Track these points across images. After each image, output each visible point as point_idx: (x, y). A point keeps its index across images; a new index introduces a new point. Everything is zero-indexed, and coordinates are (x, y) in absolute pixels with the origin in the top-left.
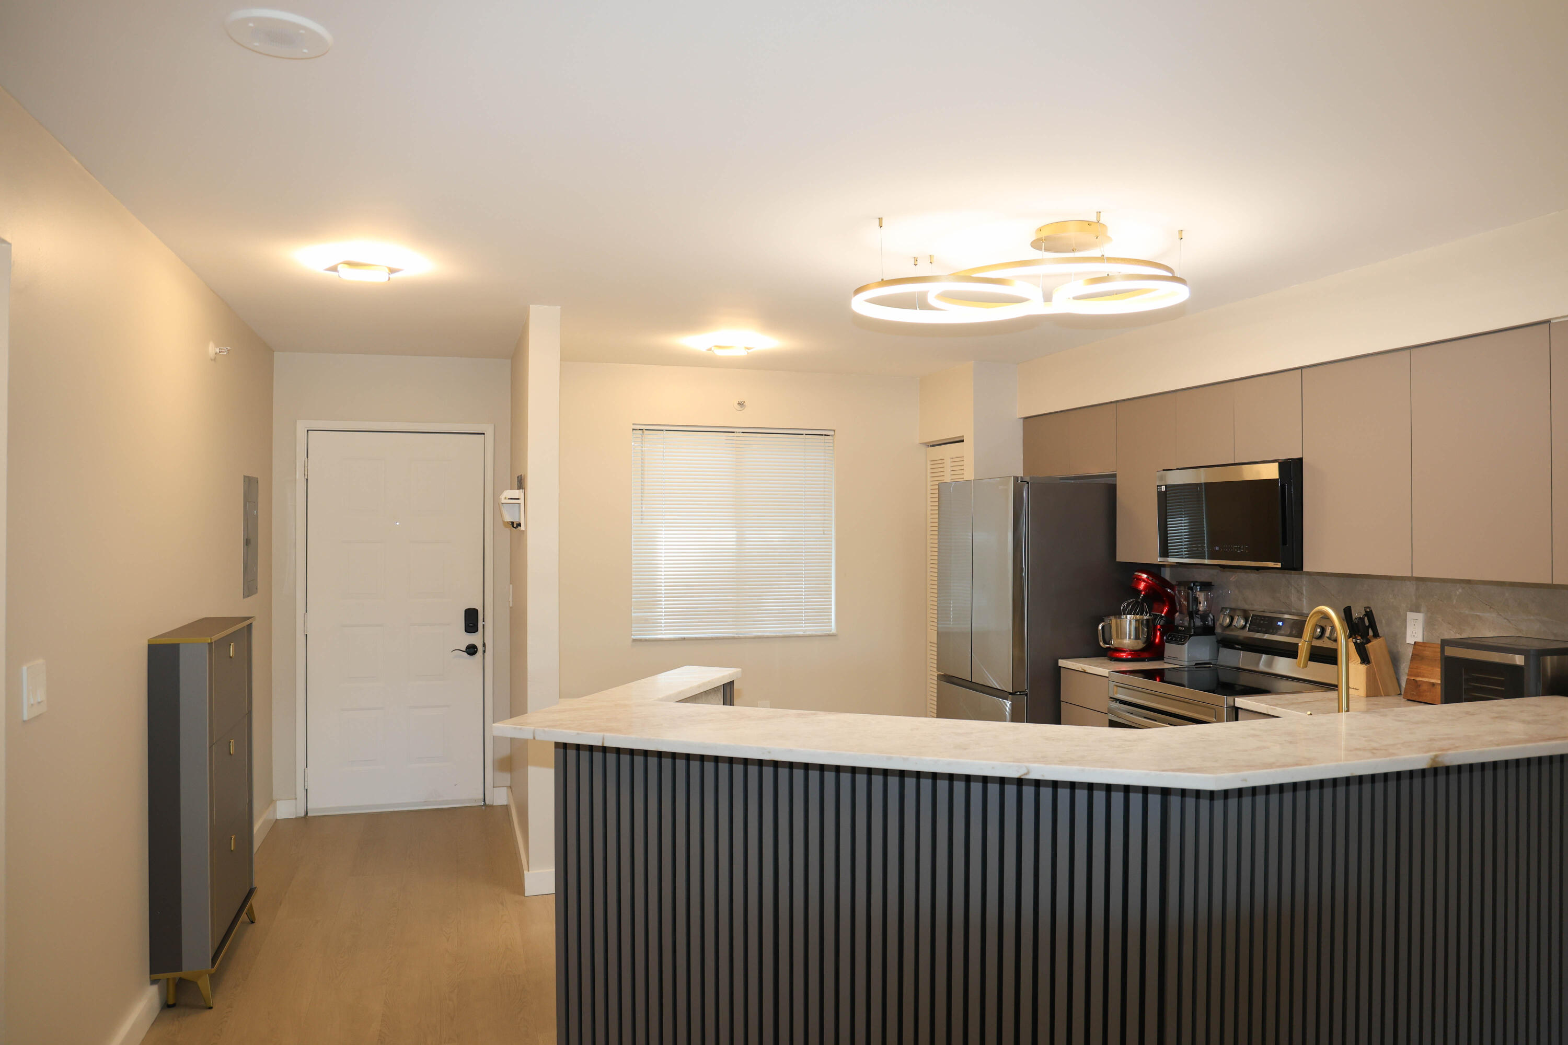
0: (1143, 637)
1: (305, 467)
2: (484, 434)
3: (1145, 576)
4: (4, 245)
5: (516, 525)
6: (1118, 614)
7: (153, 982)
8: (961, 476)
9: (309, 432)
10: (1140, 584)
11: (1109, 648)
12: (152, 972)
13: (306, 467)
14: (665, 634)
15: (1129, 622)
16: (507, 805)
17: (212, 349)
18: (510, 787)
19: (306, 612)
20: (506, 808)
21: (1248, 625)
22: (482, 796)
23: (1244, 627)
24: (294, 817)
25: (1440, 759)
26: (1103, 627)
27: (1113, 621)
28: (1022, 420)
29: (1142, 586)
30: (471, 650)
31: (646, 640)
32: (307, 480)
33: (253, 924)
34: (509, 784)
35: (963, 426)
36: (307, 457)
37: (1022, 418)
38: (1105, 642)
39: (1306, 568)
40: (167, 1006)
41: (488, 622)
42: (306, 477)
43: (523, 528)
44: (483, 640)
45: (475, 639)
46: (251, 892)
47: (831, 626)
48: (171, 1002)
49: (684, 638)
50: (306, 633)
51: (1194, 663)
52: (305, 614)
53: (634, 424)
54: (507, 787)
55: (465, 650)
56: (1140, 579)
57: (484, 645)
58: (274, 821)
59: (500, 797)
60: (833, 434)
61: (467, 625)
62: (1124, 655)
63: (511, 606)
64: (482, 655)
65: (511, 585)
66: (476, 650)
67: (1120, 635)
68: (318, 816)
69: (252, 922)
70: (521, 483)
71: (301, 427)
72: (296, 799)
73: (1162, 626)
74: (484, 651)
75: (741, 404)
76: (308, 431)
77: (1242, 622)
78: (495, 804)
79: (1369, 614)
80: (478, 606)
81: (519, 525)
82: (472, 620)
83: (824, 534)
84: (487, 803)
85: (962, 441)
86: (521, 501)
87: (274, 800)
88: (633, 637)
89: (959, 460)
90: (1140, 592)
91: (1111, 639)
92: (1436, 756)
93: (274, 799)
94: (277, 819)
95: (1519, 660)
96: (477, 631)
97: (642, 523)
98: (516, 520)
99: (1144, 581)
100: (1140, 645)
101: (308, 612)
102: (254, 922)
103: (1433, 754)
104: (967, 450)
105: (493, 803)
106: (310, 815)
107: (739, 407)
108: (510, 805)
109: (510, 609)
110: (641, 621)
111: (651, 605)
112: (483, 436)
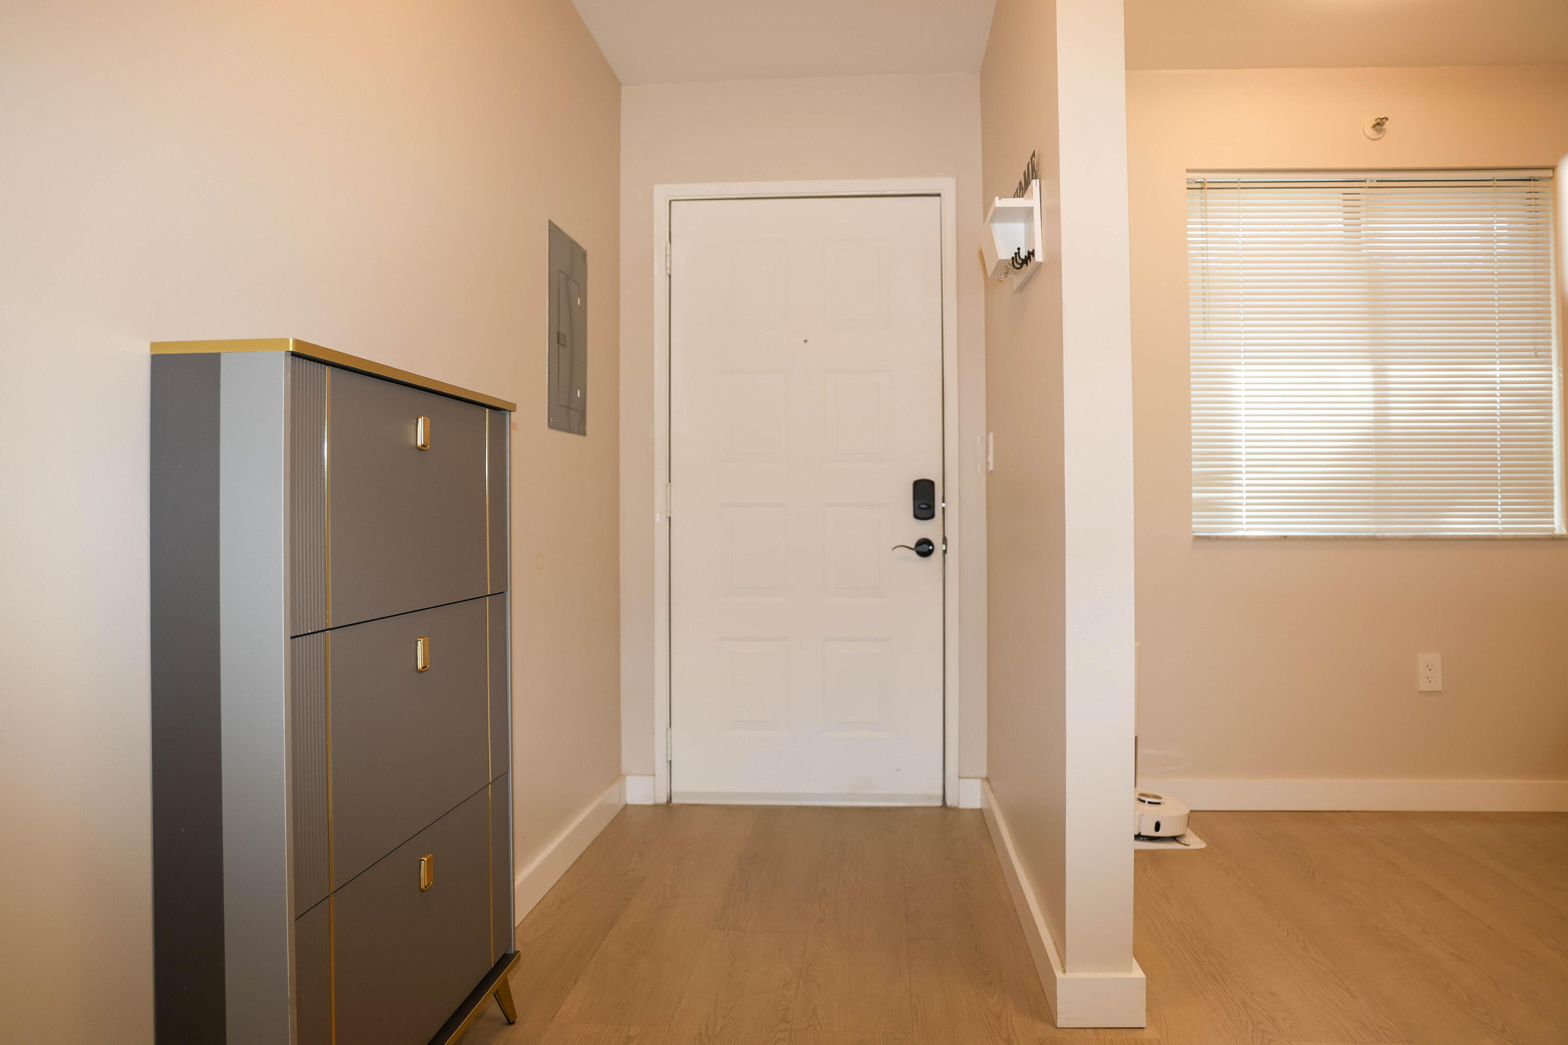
1: (666, 256)
2: (939, 195)
5: (1022, 259)
9: (672, 202)
14: (1248, 529)
16: (981, 810)
18: (987, 779)
19: (670, 482)
20: (981, 815)
22: (940, 792)
24: (651, 802)
30: (924, 548)
31: (1218, 538)
32: (670, 276)
33: (512, 1027)
34: (984, 774)
36: (670, 240)
41: (950, 500)
42: (668, 272)
44: (941, 533)
45: (929, 530)
46: (506, 960)
47: (1554, 522)
49: (1285, 537)
50: (669, 515)
52: (667, 485)
53: (1188, 171)
54: (982, 778)
55: (913, 546)
57: (945, 541)
58: (621, 807)
59: (969, 795)
60: (1552, 175)
61: (916, 506)
63: (991, 468)
64: (941, 558)
66: (931, 548)
68: (688, 805)
69: (510, 1022)
71: (661, 193)
72: (654, 775)
74: (945, 552)
76: (670, 202)
78: (962, 806)
80: (933, 474)
81: (1030, 255)
82: (924, 498)
83: (1537, 357)
84: (949, 803)
87: (622, 775)
88: (1194, 534)
93: (623, 772)
94: (626, 806)
96: (932, 516)
97: (1205, 338)
101: (672, 479)
102: (514, 1022)
105: (959, 803)
106: (674, 801)
107: (1377, 130)
108: (990, 811)
109: (989, 474)
110: (1207, 505)
111: (1223, 479)
112: (938, 198)
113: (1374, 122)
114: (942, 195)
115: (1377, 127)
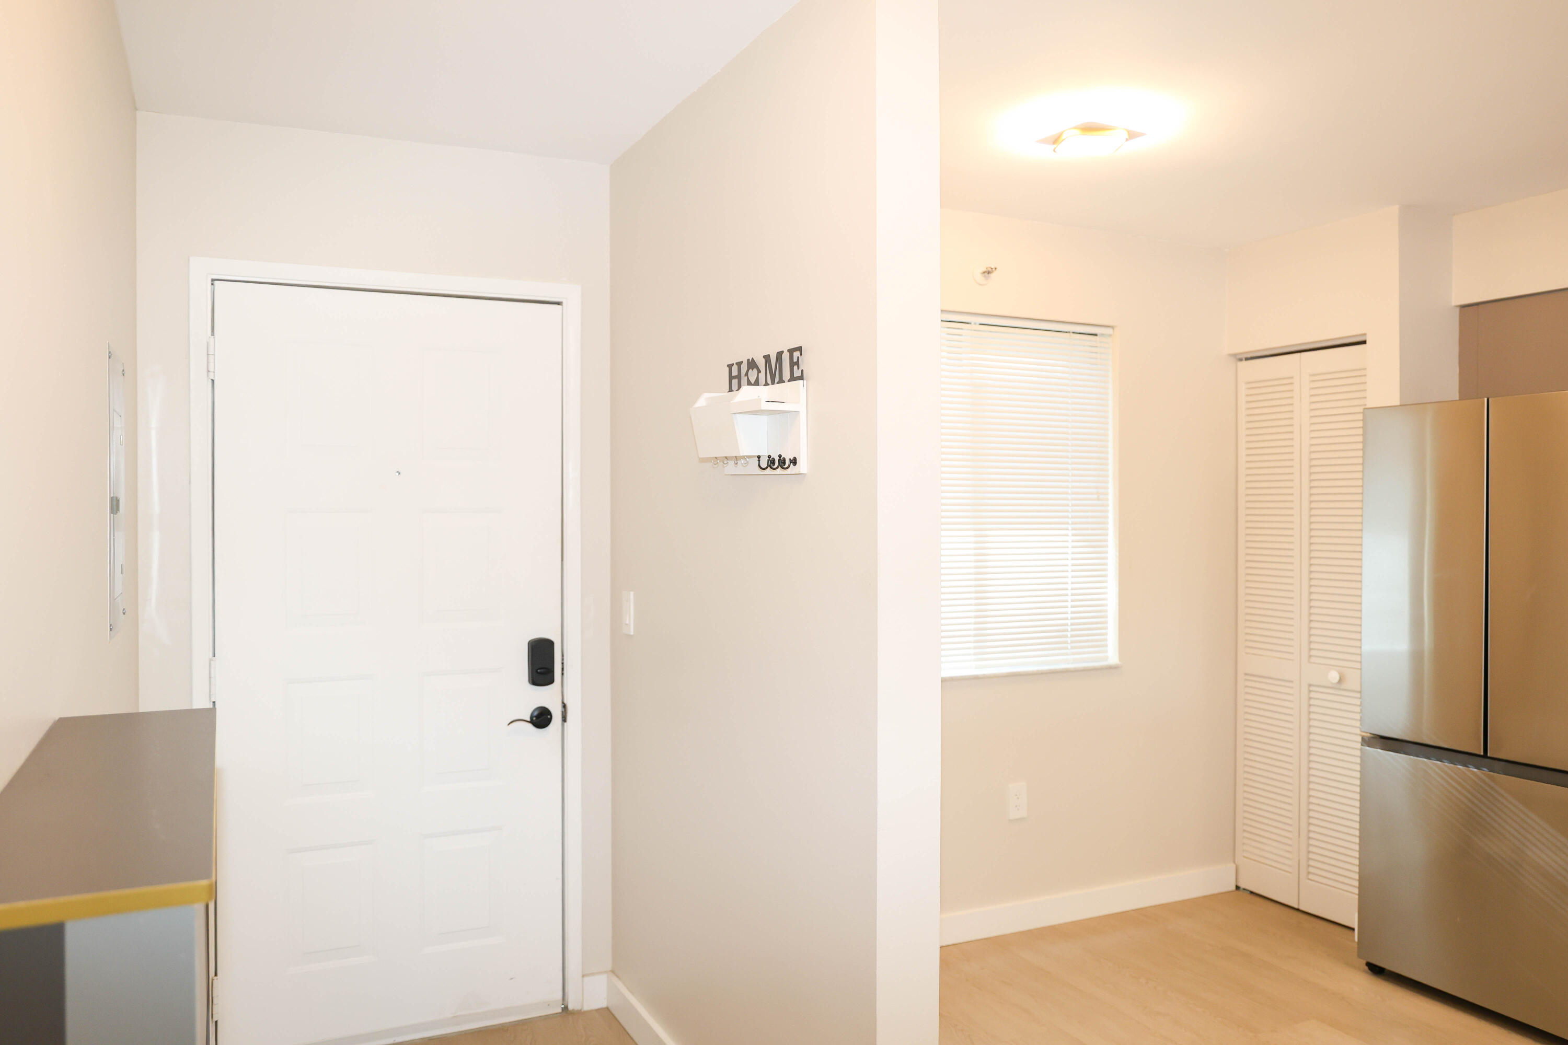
1: (208, 355)
2: (559, 303)
9: (216, 282)
13: (210, 355)
16: (607, 1008)
18: (614, 971)
22: (560, 995)
28: (1458, 310)
30: (541, 718)
34: (610, 966)
36: (213, 333)
37: (1457, 306)
41: (571, 664)
44: (561, 699)
45: (546, 697)
47: (1108, 652)
52: (210, 660)
54: (606, 972)
55: (529, 718)
57: (564, 709)
59: (591, 994)
60: (1111, 333)
61: (531, 670)
64: (561, 728)
66: (549, 717)
71: (200, 272)
74: (564, 719)
75: (988, 272)
76: (213, 280)
78: (586, 1008)
80: (555, 633)
82: (541, 661)
85: (1364, 342)
96: (551, 681)
101: (216, 655)
104: (1367, 358)
105: (582, 1005)
107: (985, 276)
112: (559, 307)
113: (984, 269)
114: (564, 304)
115: (986, 274)
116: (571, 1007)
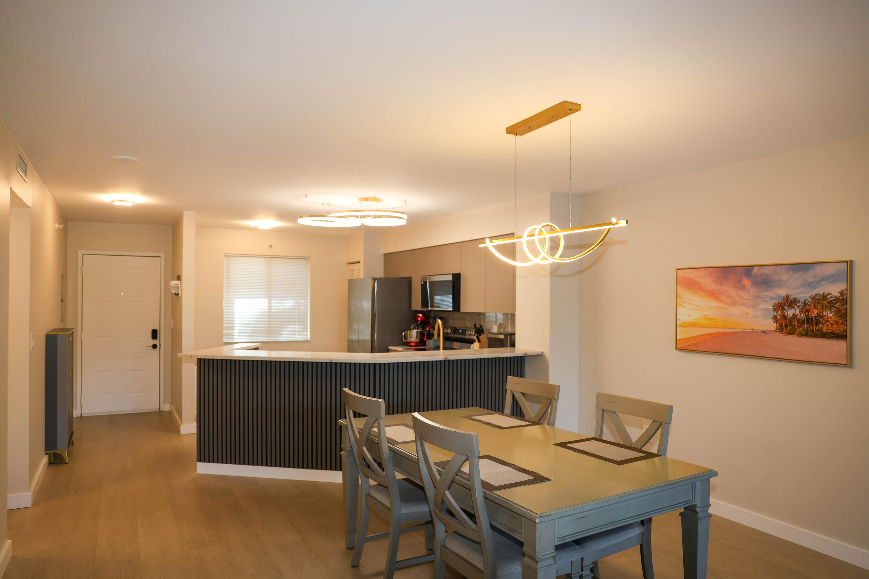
0: (419, 338)
2: (160, 257)
3: (421, 315)
4: (29, 209)
5: (177, 294)
6: (410, 329)
7: (46, 454)
8: (359, 277)
10: (418, 318)
11: (407, 342)
12: (46, 450)
13: (82, 270)
14: (237, 340)
15: (414, 332)
17: (57, 226)
18: (171, 403)
20: (170, 412)
21: (452, 332)
22: (158, 408)
23: (451, 333)
24: (76, 416)
25: (447, 358)
26: (405, 334)
27: (408, 332)
29: (419, 319)
30: (155, 347)
32: (82, 275)
35: (360, 257)
36: (82, 266)
37: (383, 254)
38: (405, 339)
39: (461, 311)
40: (50, 463)
41: (162, 335)
43: (180, 295)
44: (159, 342)
45: (156, 342)
47: (308, 337)
48: (52, 462)
50: (82, 340)
51: (435, 347)
52: (81, 331)
53: (224, 254)
54: (170, 403)
55: (151, 347)
56: (419, 316)
57: (160, 344)
59: (166, 407)
60: (310, 259)
61: (153, 336)
62: (413, 344)
63: (172, 327)
64: (159, 349)
65: (172, 320)
67: (411, 337)
68: (87, 416)
70: (179, 278)
71: (80, 253)
72: (77, 409)
73: (427, 334)
74: (160, 347)
75: (271, 246)
76: (83, 255)
77: (450, 331)
78: (164, 411)
79: (481, 326)
80: (157, 328)
81: (178, 294)
82: (155, 334)
85: (360, 263)
86: (179, 285)
89: (358, 270)
90: (418, 321)
91: (407, 339)
92: (446, 357)
95: (502, 337)
96: (157, 338)
97: (228, 294)
98: (177, 292)
99: (420, 317)
100: (418, 340)
103: (445, 357)
104: (361, 266)
106: (82, 416)
108: (172, 411)
109: (172, 329)
110: (227, 334)
111: (232, 328)
112: (159, 258)
113: (269, 245)
116: (161, 409)
